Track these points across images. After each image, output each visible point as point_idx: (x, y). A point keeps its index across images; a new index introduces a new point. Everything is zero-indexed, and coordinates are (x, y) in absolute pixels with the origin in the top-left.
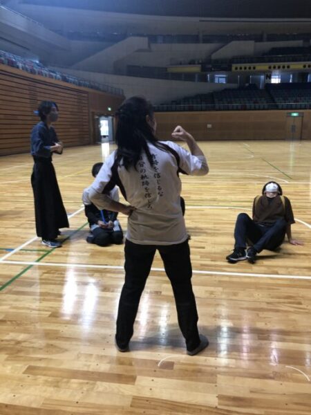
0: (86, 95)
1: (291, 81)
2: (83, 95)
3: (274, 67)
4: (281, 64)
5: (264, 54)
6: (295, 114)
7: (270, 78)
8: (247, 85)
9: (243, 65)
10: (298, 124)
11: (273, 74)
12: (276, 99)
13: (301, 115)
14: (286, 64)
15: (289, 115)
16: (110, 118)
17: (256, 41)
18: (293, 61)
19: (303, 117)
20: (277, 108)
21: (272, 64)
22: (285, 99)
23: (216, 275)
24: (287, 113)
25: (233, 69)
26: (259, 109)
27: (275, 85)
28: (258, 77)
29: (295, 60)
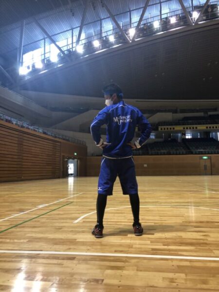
0: (59, 144)
1: (199, 137)
2: (57, 143)
3: (187, 128)
4: (192, 126)
5: (179, 120)
6: (205, 158)
7: (185, 135)
8: (169, 139)
9: (166, 127)
10: (208, 164)
11: (186, 132)
12: (191, 148)
13: (210, 158)
14: (195, 126)
15: (201, 158)
16: (76, 160)
17: (173, 113)
18: (199, 124)
19: (211, 159)
20: (192, 153)
21: (185, 126)
22: (197, 148)
23: (172, 260)
24: (200, 157)
25: (160, 129)
26: (180, 154)
27: (188, 139)
28: (177, 134)
29: (200, 124)
